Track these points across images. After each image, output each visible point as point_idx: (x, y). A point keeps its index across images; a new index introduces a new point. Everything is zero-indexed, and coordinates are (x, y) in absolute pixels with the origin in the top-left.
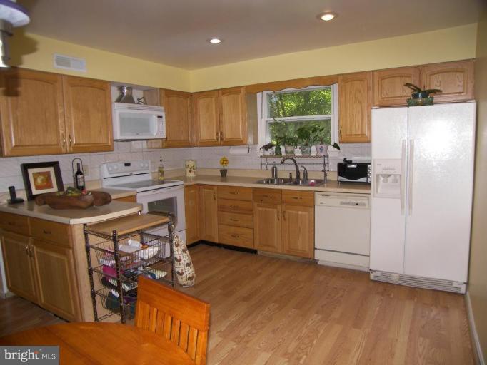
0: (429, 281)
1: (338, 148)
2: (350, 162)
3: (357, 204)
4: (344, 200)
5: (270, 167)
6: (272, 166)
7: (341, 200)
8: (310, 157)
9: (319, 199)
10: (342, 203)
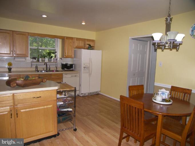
0: (93, 93)
1: (61, 59)
2: (67, 64)
3: (75, 76)
4: (72, 75)
5: (35, 66)
6: (36, 66)
7: (71, 75)
8: (51, 62)
9: (64, 76)
10: (72, 76)
